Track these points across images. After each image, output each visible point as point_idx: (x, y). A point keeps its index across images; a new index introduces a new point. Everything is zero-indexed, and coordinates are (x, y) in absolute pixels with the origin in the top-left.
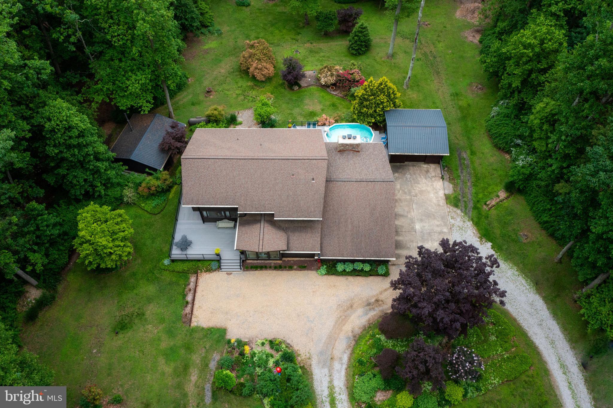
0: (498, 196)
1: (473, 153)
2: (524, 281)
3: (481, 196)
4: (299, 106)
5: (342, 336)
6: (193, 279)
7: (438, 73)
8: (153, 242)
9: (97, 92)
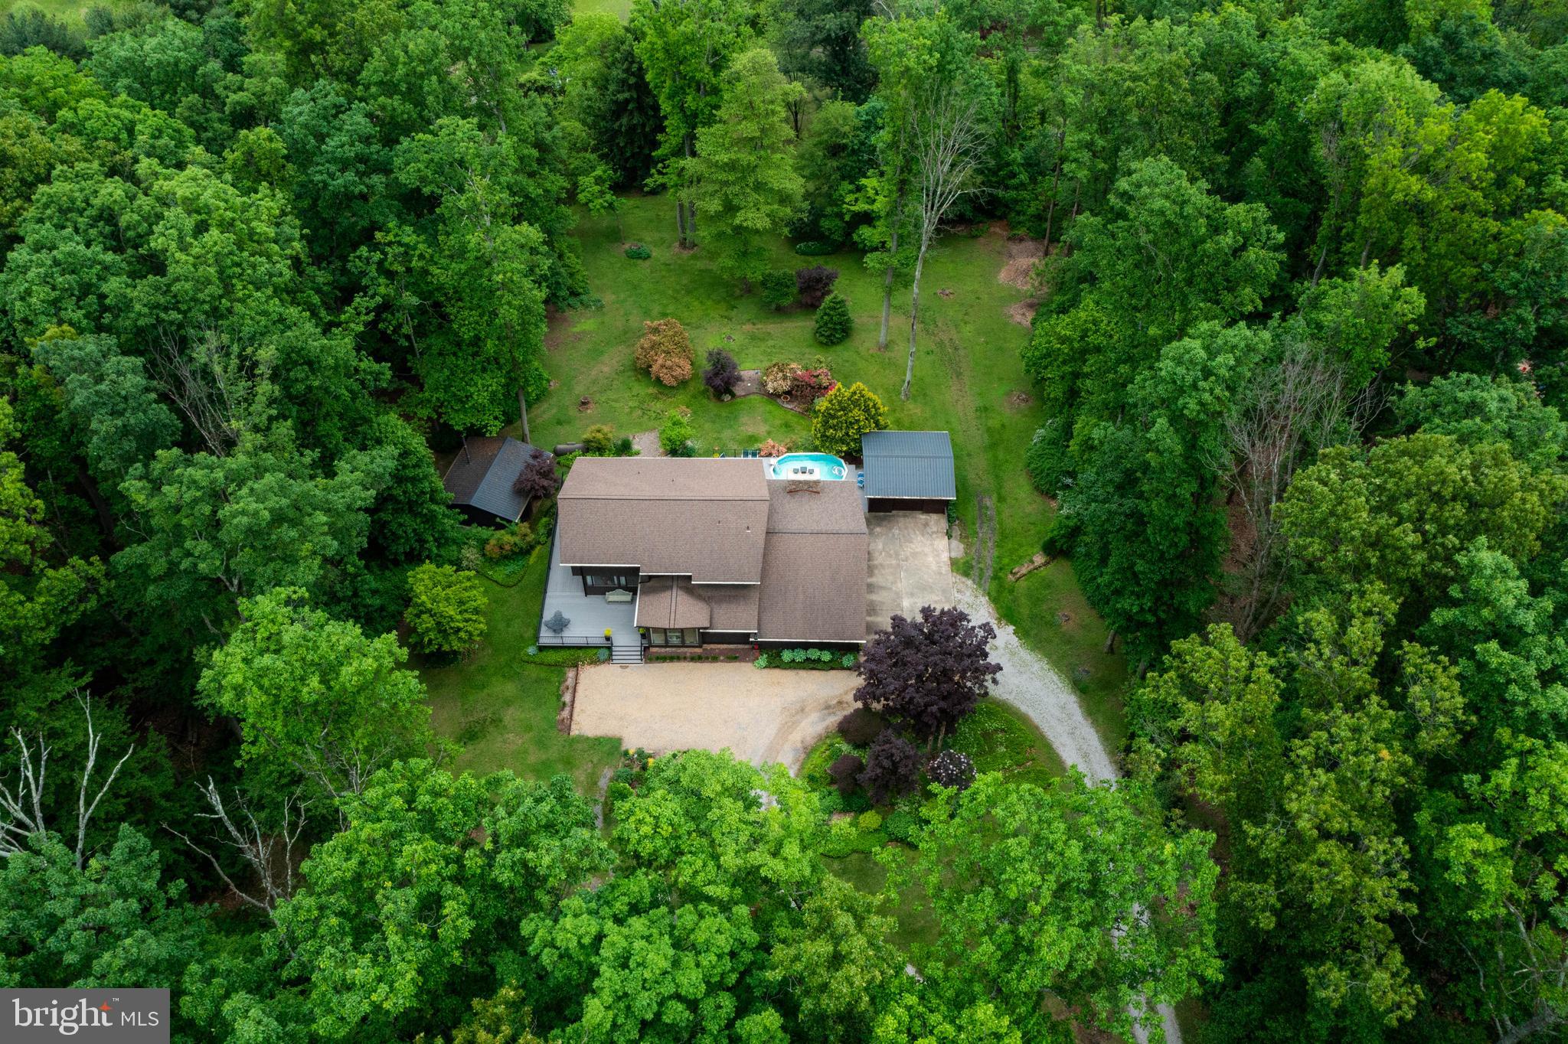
0: (1032, 562)
1: (1001, 499)
2: (1055, 678)
3: (1006, 561)
4: (731, 427)
5: (787, 747)
6: (571, 674)
7: (959, 375)
8: (508, 626)
9: (422, 403)
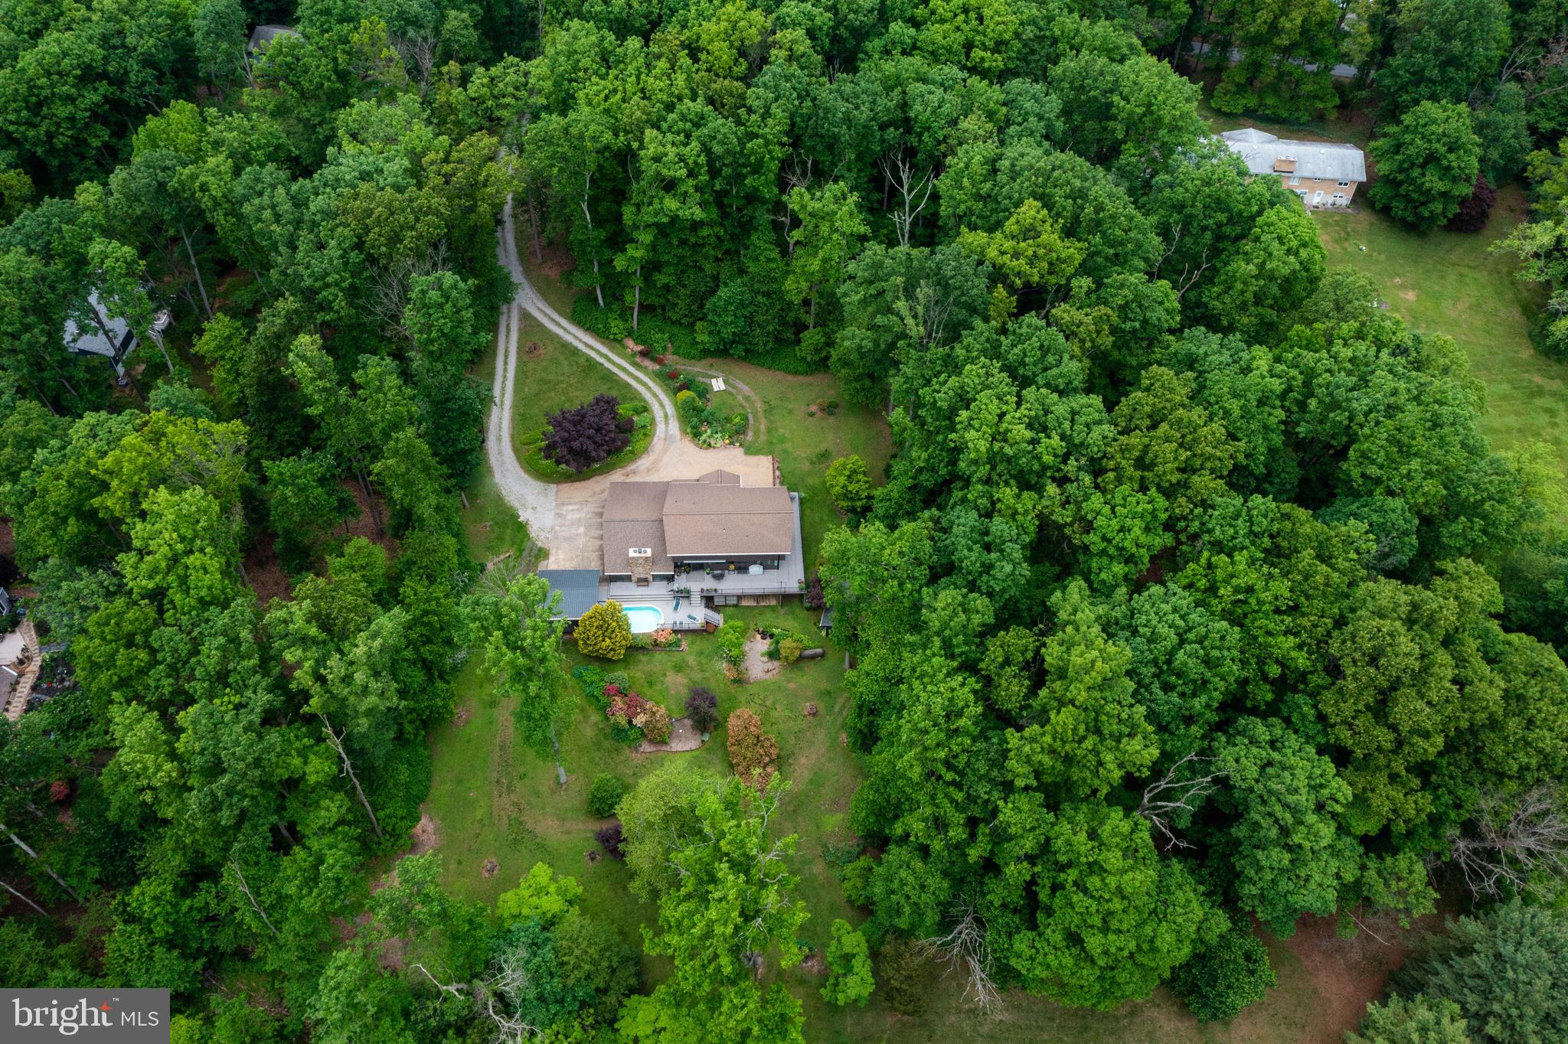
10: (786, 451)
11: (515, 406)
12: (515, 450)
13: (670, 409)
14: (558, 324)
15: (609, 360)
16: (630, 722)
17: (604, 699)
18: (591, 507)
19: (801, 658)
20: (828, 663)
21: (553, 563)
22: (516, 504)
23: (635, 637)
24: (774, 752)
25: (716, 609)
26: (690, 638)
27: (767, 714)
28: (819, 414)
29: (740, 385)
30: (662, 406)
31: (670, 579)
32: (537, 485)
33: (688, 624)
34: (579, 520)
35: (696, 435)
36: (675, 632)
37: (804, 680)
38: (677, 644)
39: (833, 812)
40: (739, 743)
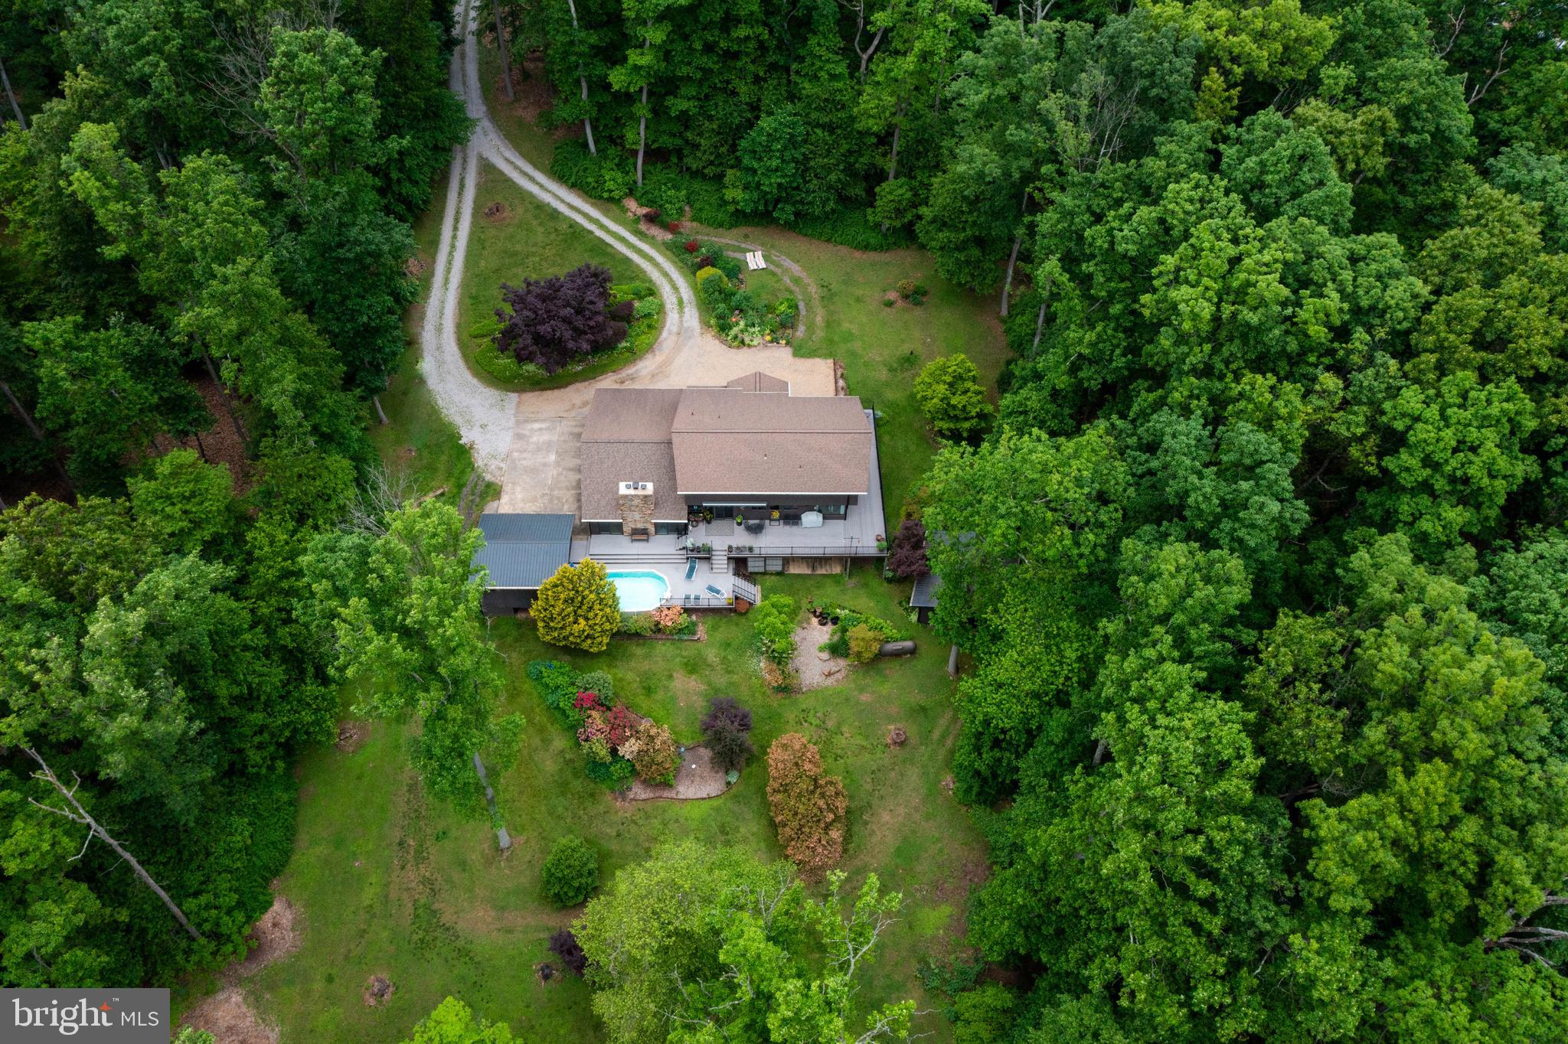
10: (853, 354)
11: (464, 285)
12: (462, 345)
13: (686, 293)
14: (532, 179)
15: (602, 226)
16: (614, 752)
17: (574, 715)
18: (566, 427)
19: (881, 656)
20: (921, 664)
21: (505, 505)
22: (458, 420)
23: (625, 617)
24: (841, 804)
25: (751, 578)
26: (710, 620)
27: (828, 742)
28: (900, 304)
29: (787, 263)
30: (675, 288)
31: (681, 530)
32: (490, 394)
33: (707, 600)
34: (549, 444)
35: (724, 328)
36: (688, 611)
37: (885, 689)
38: (690, 629)
39: (935, 904)
40: (785, 789)
